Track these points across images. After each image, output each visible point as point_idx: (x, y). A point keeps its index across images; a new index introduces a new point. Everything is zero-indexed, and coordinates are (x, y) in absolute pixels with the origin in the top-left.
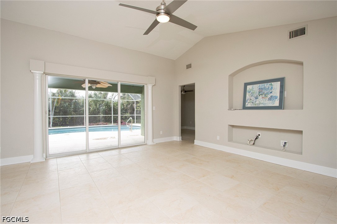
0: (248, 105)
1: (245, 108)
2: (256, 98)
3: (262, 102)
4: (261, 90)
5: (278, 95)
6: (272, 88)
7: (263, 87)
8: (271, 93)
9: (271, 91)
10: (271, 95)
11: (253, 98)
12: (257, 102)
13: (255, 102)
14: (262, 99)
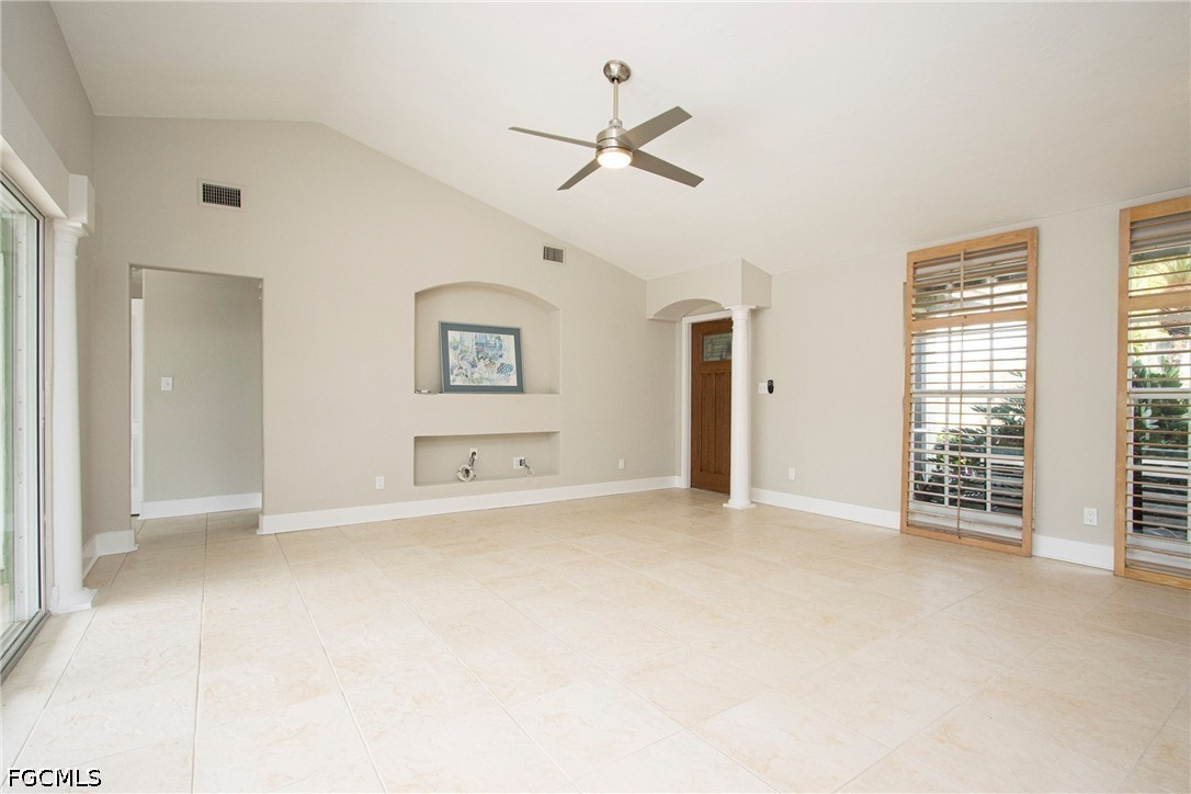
0: (456, 381)
1: (446, 387)
2: (474, 366)
3: (486, 376)
4: (481, 348)
5: (514, 363)
6: (501, 345)
7: (483, 341)
8: (501, 356)
9: (500, 353)
10: (501, 361)
11: (465, 365)
12: (476, 376)
13: (472, 373)
14: (485, 369)
